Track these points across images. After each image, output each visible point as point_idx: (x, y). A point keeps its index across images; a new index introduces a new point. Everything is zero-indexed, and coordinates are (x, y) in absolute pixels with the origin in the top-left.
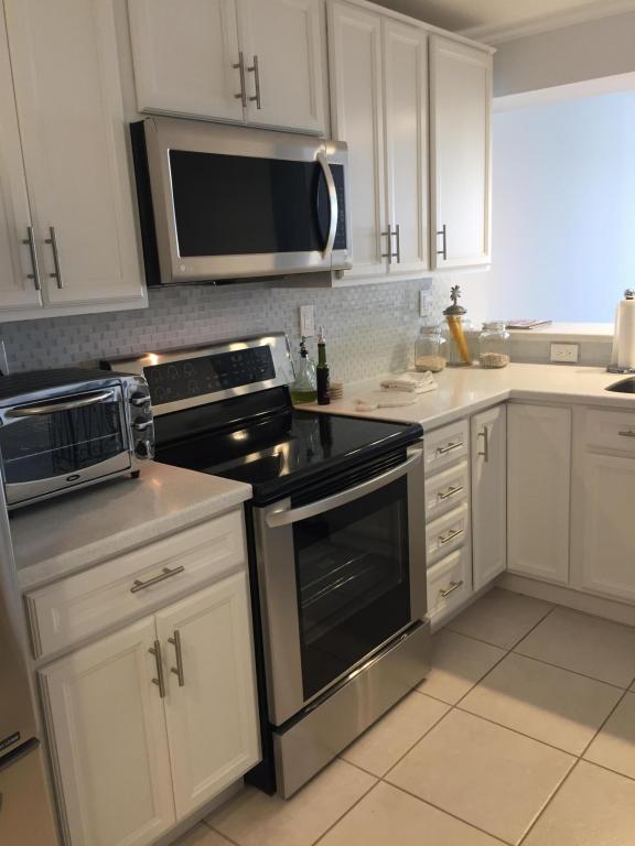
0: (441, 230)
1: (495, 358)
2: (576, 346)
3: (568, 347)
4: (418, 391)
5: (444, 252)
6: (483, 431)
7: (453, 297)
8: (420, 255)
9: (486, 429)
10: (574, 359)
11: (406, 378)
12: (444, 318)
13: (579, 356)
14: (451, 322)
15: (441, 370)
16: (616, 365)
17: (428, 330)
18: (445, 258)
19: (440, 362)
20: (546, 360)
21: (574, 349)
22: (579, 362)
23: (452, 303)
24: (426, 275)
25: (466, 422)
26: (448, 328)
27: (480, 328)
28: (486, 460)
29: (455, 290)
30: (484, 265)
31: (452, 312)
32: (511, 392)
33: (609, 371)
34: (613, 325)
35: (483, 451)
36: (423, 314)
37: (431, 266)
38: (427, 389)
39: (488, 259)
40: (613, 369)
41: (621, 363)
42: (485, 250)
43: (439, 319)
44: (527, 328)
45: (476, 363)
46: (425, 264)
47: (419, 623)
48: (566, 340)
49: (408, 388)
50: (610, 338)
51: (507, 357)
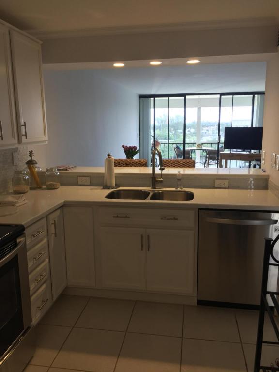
0: (23, 124)
1: (53, 185)
2: (89, 178)
3: (86, 178)
4: (17, 205)
5: (26, 135)
6: (53, 223)
7: (30, 156)
8: (13, 136)
9: (55, 221)
10: (89, 183)
11: (10, 198)
12: (26, 166)
13: (90, 182)
14: (30, 168)
15: (27, 192)
16: (106, 186)
17: (18, 173)
18: (26, 138)
19: (26, 188)
20: (77, 184)
21: (88, 179)
22: (91, 185)
23: (29, 159)
24: (16, 146)
25: (45, 220)
26: (28, 170)
27: (45, 170)
28: (56, 236)
29: (31, 152)
30: (45, 141)
31: (31, 163)
32: (65, 202)
33: (104, 188)
34: (104, 168)
35: (54, 232)
36: (15, 164)
37: (20, 141)
38: (23, 203)
39: (46, 138)
40: (106, 187)
41: (108, 184)
42: (45, 134)
43: (23, 166)
44: (66, 170)
45: (44, 187)
46: (16, 141)
47: (29, 328)
48: (85, 175)
49: (12, 204)
50: (103, 174)
51: (59, 184)
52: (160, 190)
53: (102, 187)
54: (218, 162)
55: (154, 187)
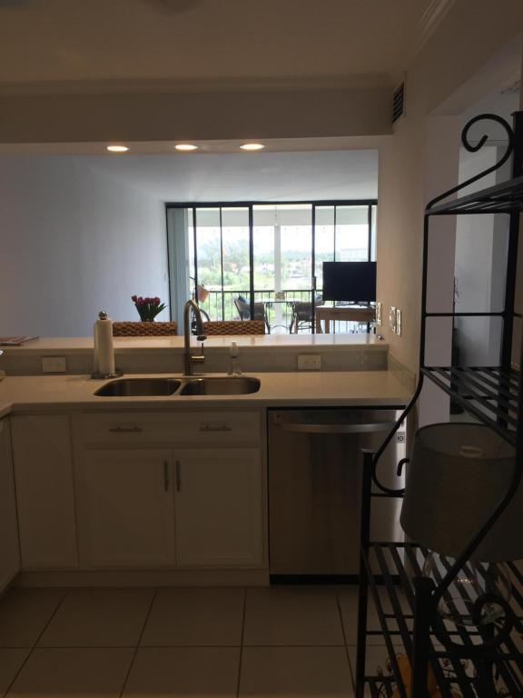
2: (63, 359)
3: (57, 359)
13: (67, 367)
20: (39, 372)
22: (68, 371)
32: (13, 406)
41: (102, 369)
44: (18, 345)
48: (54, 354)
50: (91, 350)
52: (199, 377)
53: (90, 376)
54: (313, 324)
55: (188, 372)
